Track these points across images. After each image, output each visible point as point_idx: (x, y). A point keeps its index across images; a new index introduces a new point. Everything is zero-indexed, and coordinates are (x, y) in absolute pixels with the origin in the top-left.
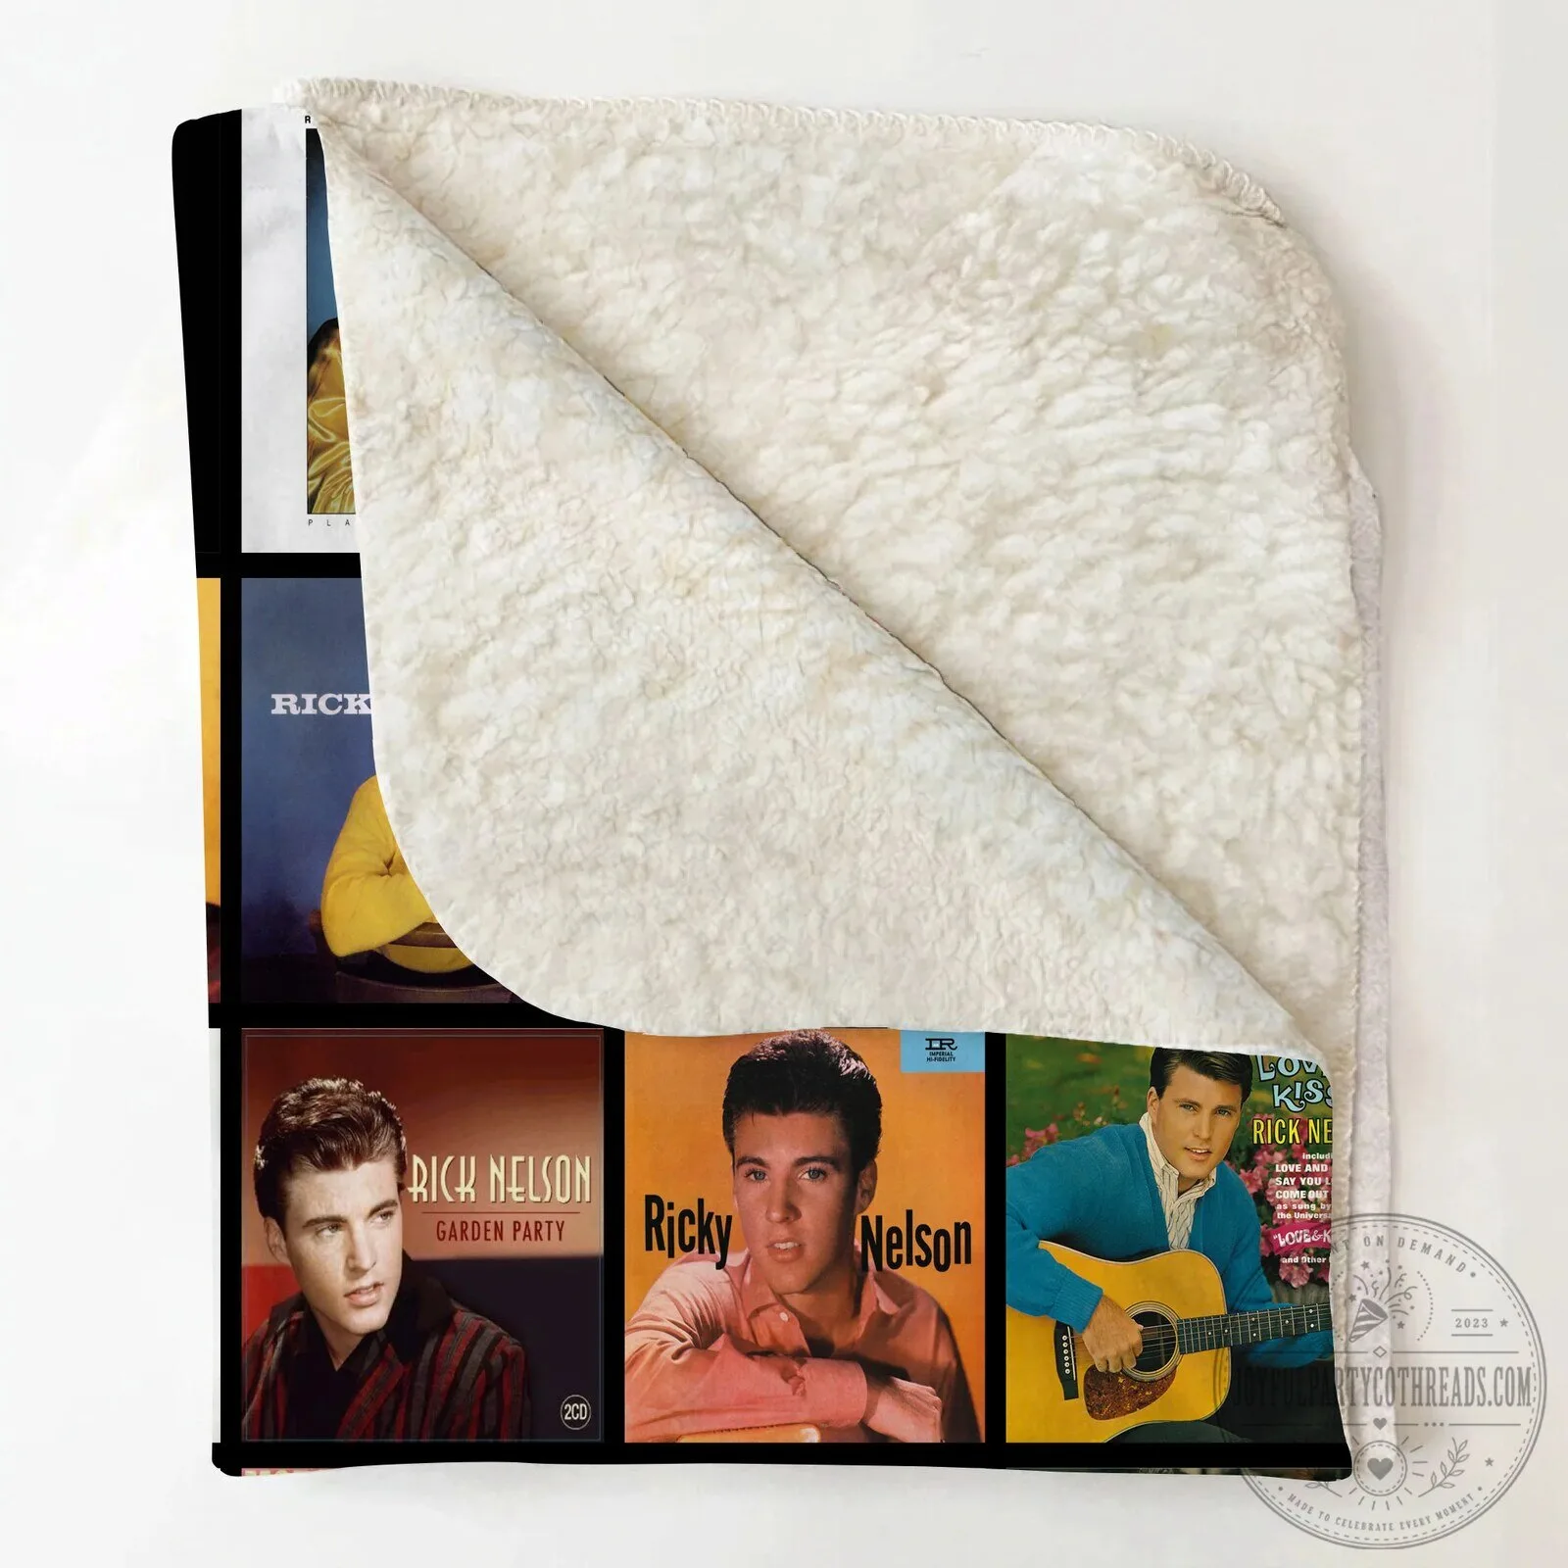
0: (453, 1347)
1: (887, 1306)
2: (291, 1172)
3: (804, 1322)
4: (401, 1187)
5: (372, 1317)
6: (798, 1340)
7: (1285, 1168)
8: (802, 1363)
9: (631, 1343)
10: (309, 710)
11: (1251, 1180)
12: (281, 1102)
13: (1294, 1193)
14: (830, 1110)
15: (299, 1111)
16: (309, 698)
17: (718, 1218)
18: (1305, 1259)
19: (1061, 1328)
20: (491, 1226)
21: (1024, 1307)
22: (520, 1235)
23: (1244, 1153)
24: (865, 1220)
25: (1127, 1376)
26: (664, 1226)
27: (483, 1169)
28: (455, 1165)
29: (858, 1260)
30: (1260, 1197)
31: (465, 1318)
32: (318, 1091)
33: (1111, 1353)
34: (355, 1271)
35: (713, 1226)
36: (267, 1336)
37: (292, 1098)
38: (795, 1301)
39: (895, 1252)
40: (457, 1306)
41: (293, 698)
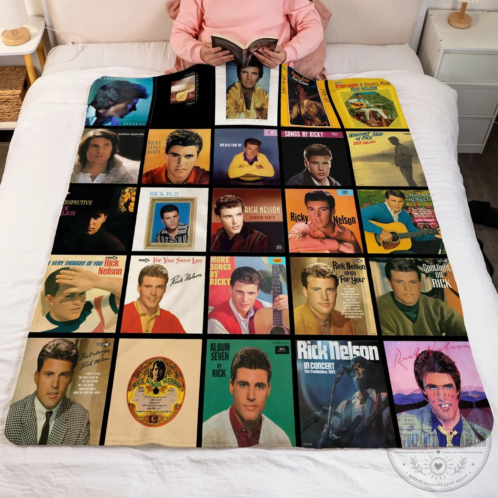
0: (253, 236)
1: (340, 230)
2: (221, 208)
3: (324, 233)
4: (243, 211)
5: (238, 231)
6: (323, 236)
7: (414, 210)
8: (324, 240)
9: (289, 236)
10: (226, 146)
11: (408, 212)
12: (220, 198)
13: (417, 214)
14: (325, 201)
15: (223, 200)
16: (226, 144)
17: (305, 216)
18: (422, 224)
19: (376, 235)
20: (261, 217)
21: (368, 231)
22: (266, 218)
23: (405, 208)
24: (334, 217)
25: (390, 242)
26: (295, 217)
27: (259, 208)
28: (253, 207)
29: (333, 223)
30: (410, 214)
31: (256, 232)
32: (227, 197)
33: (386, 239)
34: (234, 224)
35: (304, 217)
36: (216, 234)
37: (222, 198)
38: (322, 229)
39: (340, 222)
40: (254, 229)
41: (223, 144)
